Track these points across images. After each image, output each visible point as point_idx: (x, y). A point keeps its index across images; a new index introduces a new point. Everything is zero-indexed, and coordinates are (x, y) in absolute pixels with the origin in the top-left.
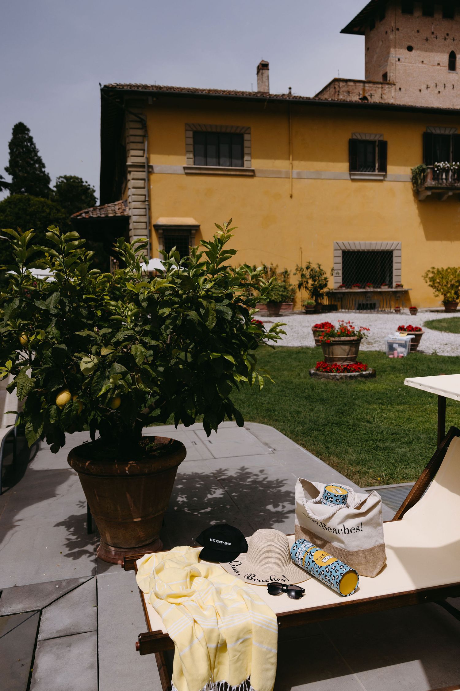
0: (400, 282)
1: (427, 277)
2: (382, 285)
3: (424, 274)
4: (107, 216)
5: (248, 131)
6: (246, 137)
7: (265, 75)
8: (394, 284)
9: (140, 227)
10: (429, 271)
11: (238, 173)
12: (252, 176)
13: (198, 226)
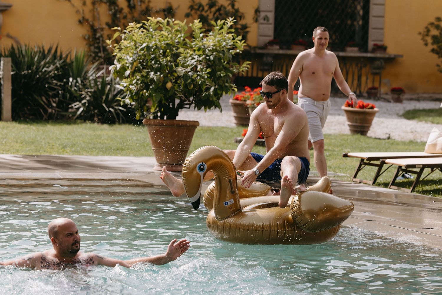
0: (381, 41)
1: (427, 35)
3: (422, 30)
8: (371, 45)
10: (432, 24)
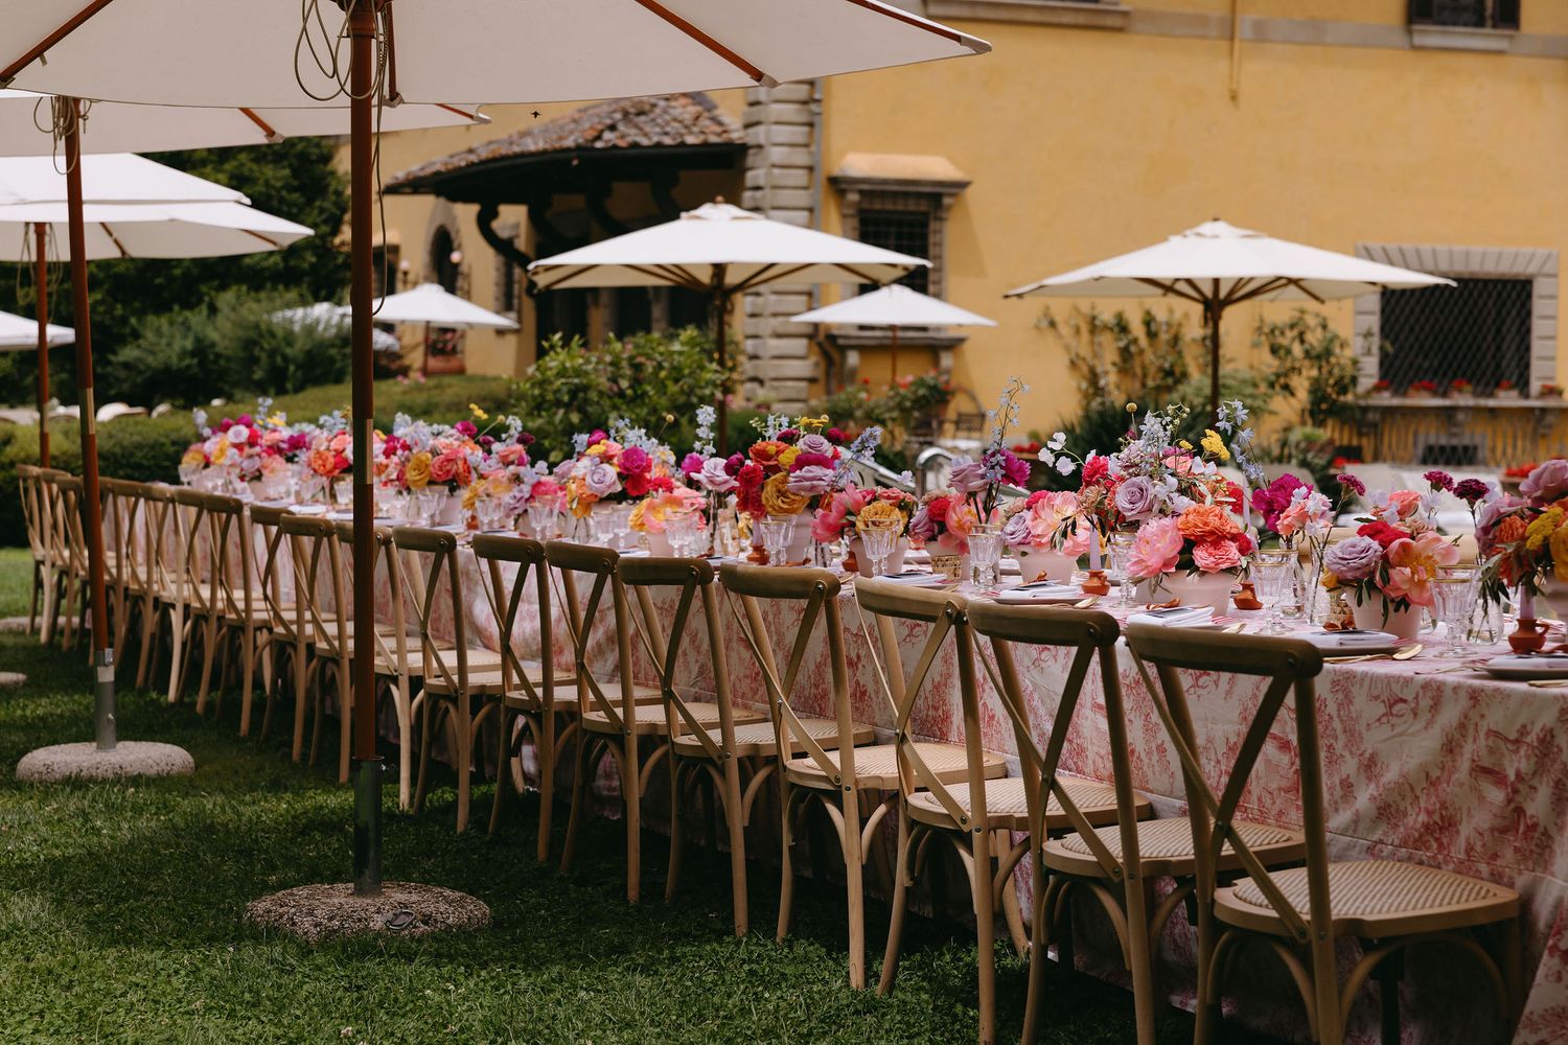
0: (1552, 378)
2: (1498, 385)
4: (683, 144)
8: (1535, 386)
9: (791, 182)
11: (1081, 19)
12: (1120, 30)
13: (962, 185)
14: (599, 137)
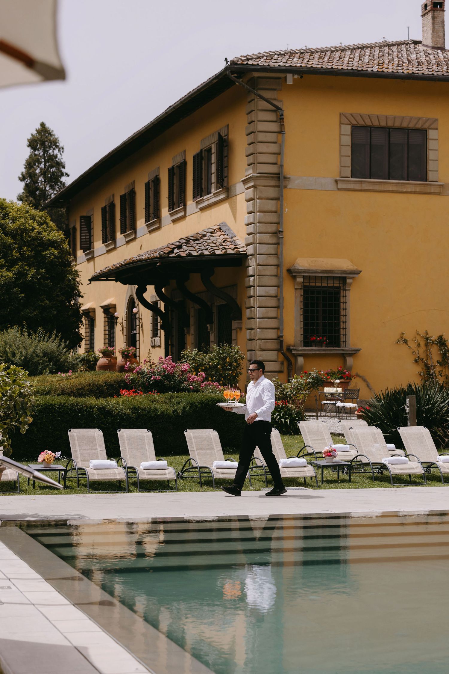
5: (434, 123)
6: (432, 134)
7: (438, 20)
9: (268, 274)
11: (418, 189)
12: (439, 194)
13: (357, 272)
14: (172, 252)
